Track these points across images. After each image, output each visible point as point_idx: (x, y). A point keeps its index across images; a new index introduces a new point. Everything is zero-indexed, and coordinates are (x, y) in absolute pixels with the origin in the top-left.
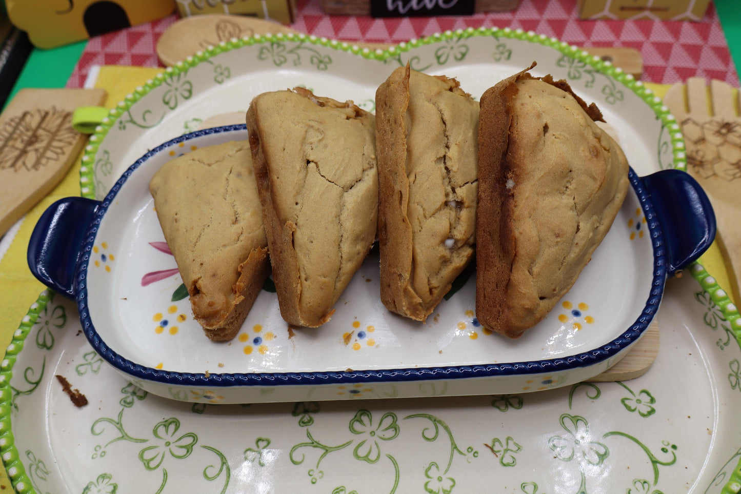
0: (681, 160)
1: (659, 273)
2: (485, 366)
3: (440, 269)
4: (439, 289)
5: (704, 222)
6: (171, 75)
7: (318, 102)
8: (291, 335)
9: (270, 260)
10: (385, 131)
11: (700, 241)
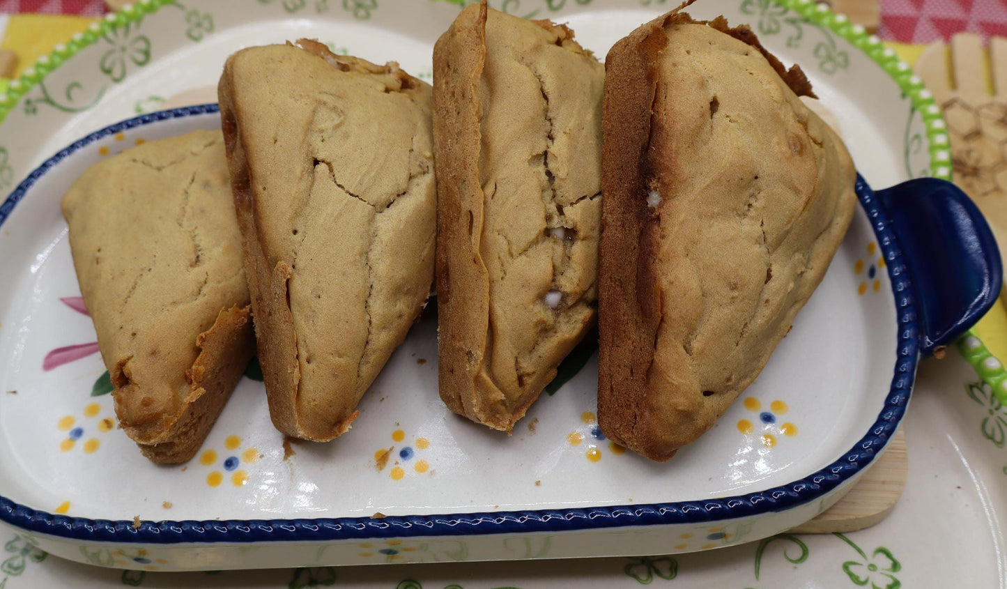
0: (943, 164)
1: (907, 350)
2: (610, 509)
3: (536, 343)
4: (534, 377)
5: (981, 266)
6: (114, 26)
7: (338, 63)
8: (288, 453)
9: (254, 328)
10: (447, 111)
11: (976, 297)
